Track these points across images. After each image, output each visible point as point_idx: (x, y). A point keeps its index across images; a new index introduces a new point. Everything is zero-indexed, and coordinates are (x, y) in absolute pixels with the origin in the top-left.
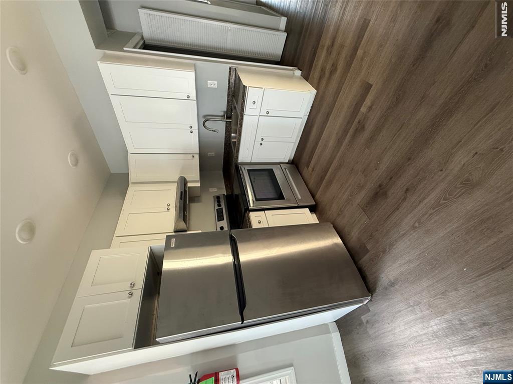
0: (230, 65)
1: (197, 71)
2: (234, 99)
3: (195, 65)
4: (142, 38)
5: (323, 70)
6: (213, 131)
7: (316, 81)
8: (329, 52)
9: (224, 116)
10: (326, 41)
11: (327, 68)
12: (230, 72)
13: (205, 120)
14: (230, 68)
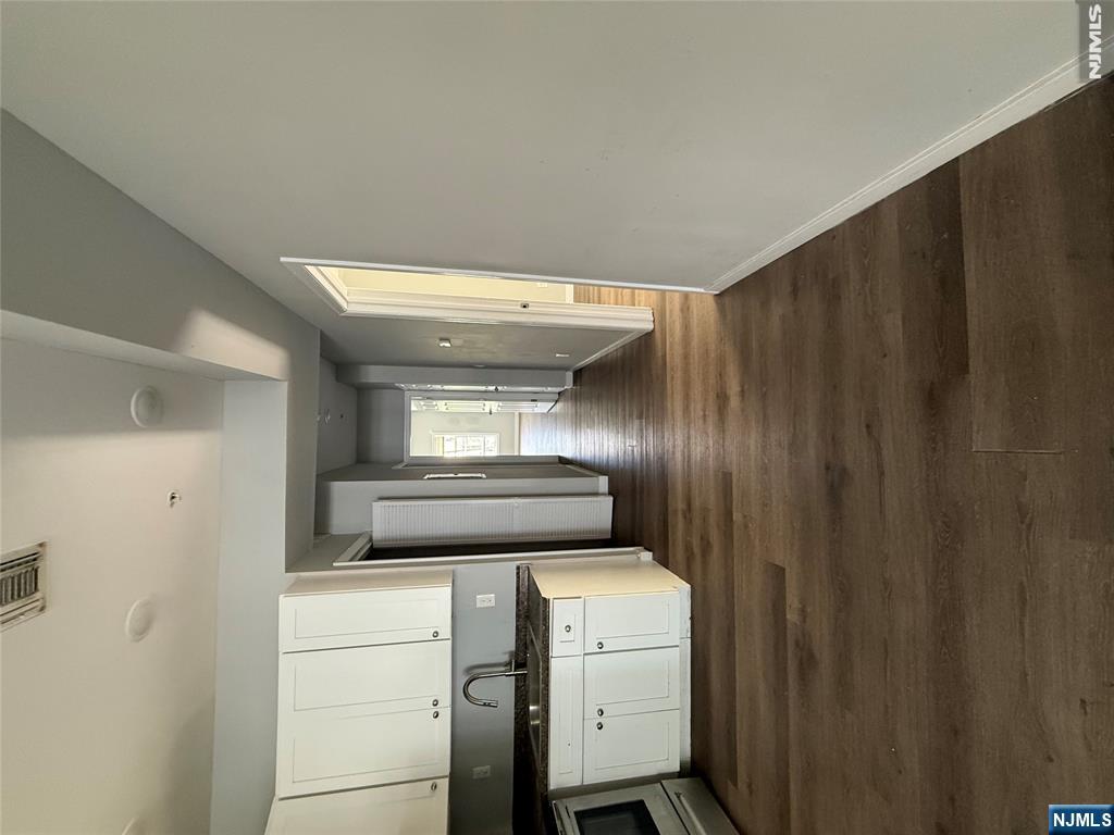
0: (518, 563)
1: (458, 583)
2: (529, 624)
3: (453, 573)
4: (371, 540)
5: (688, 548)
6: (485, 704)
7: (682, 567)
8: (688, 520)
9: (510, 663)
10: (678, 504)
11: (695, 543)
12: (518, 573)
13: (467, 678)
14: (518, 568)
